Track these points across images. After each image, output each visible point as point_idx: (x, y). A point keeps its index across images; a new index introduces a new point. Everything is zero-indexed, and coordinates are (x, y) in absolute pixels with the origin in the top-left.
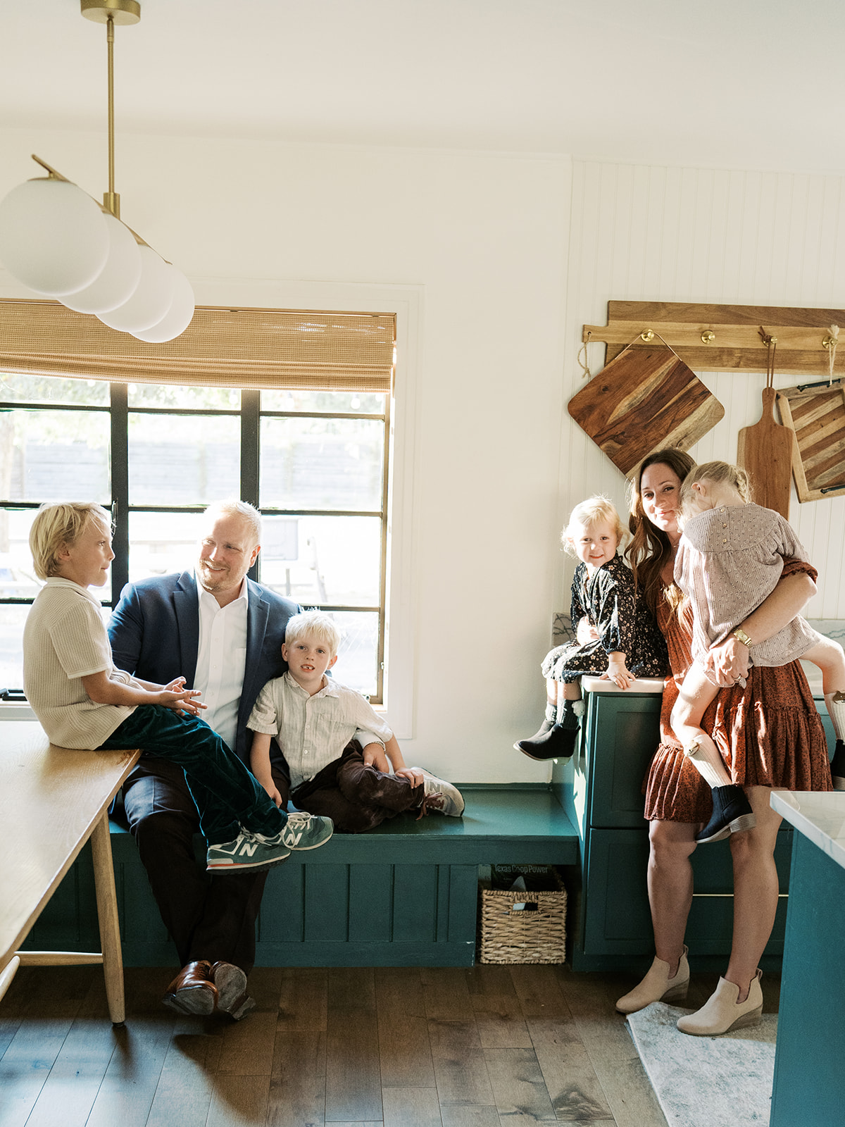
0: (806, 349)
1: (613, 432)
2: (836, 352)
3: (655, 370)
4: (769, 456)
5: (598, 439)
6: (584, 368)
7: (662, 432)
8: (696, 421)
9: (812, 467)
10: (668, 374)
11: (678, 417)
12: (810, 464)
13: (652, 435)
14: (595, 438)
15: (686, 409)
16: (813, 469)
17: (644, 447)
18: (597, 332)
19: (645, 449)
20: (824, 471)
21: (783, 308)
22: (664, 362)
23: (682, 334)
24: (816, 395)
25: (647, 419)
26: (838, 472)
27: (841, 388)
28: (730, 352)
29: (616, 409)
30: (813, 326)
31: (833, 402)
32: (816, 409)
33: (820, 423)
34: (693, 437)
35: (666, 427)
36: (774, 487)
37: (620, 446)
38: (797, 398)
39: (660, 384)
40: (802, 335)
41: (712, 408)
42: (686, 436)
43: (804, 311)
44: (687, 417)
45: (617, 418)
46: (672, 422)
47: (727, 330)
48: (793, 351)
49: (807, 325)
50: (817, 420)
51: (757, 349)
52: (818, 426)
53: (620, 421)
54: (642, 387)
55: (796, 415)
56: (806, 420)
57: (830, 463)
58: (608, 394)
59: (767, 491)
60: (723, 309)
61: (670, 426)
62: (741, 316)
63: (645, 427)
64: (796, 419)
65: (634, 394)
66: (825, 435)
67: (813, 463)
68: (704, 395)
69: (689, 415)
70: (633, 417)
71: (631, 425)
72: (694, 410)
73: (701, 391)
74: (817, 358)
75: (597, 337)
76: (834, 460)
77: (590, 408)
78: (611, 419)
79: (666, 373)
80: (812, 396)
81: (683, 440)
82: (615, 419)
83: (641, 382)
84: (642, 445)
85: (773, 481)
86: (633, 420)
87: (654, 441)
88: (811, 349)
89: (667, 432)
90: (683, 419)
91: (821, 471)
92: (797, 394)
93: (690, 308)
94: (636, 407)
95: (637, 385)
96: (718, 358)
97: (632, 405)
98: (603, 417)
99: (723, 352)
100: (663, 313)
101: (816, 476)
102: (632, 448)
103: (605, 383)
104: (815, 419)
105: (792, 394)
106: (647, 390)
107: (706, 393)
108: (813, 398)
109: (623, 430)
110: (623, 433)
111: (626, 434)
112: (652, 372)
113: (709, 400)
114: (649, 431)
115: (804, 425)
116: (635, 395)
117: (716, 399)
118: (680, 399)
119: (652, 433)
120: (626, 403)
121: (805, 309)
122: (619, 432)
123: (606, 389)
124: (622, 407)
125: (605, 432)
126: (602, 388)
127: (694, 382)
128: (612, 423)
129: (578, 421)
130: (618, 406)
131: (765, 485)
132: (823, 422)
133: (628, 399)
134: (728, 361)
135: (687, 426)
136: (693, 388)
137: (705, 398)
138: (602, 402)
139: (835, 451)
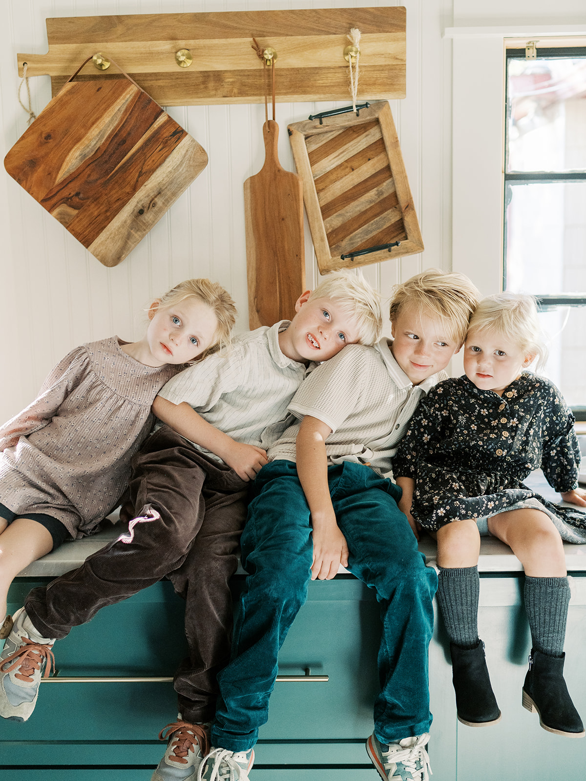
0: (323, 65)
1: (65, 193)
2: (359, 66)
3: (109, 106)
4: (276, 214)
5: (48, 202)
6: (27, 111)
7: (128, 189)
8: (170, 172)
9: (339, 224)
10: (126, 111)
11: (146, 168)
12: (336, 221)
13: (115, 194)
14: (43, 202)
15: (155, 157)
16: (340, 227)
17: (107, 211)
18: (33, 62)
19: (108, 214)
20: (355, 230)
21: (283, 12)
22: (120, 95)
23: (151, 56)
24: (342, 127)
25: (107, 173)
26: (374, 230)
27: (377, 116)
28: (217, 76)
29: (65, 164)
30: (329, 33)
31: (367, 136)
32: (346, 147)
33: (349, 165)
34: (169, 193)
35: (132, 183)
36: (284, 256)
37: (76, 212)
38: (319, 134)
39: (118, 125)
40: (314, 46)
41: (189, 152)
42: (159, 193)
43: (314, 14)
44: (157, 167)
45: (68, 174)
46: (139, 176)
47: (210, 48)
48: (305, 69)
49: (320, 32)
50: (346, 161)
51: (255, 70)
52: (348, 170)
53: (72, 178)
54: (94, 132)
55: (314, 157)
56: (329, 163)
57: (364, 218)
58: (51, 143)
59: (278, 260)
60: (200, 18)
61: (137, 181)
62: (226, 26)
63: (105, 184)
64: (316, 162)
65: (85, 141)
66: (357, 180)
67: (341, 219)
68: (177, 136)
69: (160, 165)
70: (88, 171)
71: (87, 183)
72: (166, 157)
73: (173, 130)
74: (339, 77)
75: (36, 69)
76: (370, 214)
77: (33, 163)
78: (61, 176)
79: (123, 109)
80: (338, 130)
81: (156, 199)
82: (65, 176)
83: (93, 124)
84: (103, 208)
85: (283, 247)
86: (89, 175)
87: (120, 202)
88: (329, 65)
89: (135, 189)
90: (152, 171)
91: (352, 229)
92: (315, 127)
93: (154, 21)
94: (90, 158)
95: (87, 127)
96: (202, 86)
97: (85, 156)
98: (51, 174)
99: (209, 76)
100: (120, 29)
101: (345, 237)
102: (92, 213)
103: (47, 130)
104: (342, 160)
105: (310, 129)
106: (101, 134)
107: (179, 133)
108: (341, 132)
109: (77, 190)
110: (77, 194)
111: (81, 196)
112: (105, 110)
113: (185, 142)
114: (111, 190)
115: (328, 169)
116: (87, 142)
117: (193, 141)
118: (146, 144)
119: (114, 191)
120: (78, 153)
121: (315, 11)
122: (73, 194)
123: (48, 137)
124: (73, 161)
125: (55, 195)
126: (43, 136)
127: (162, 119)
128: (62, 183)
129: (19, 181)
130: (68, 159)
131: (275, 254)
132: (354, 164)
133: (78, 148)
134: (216, 90)
135: (160, 179)
136: (161, 127)
137: (179, 139)
138: (47, 154)
139: (371, 202)
